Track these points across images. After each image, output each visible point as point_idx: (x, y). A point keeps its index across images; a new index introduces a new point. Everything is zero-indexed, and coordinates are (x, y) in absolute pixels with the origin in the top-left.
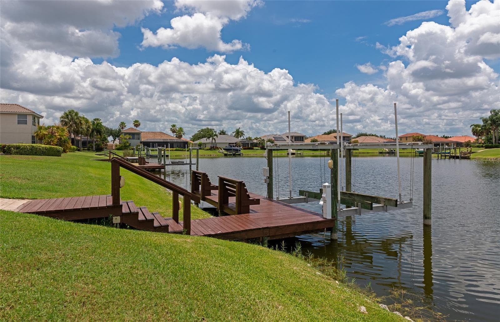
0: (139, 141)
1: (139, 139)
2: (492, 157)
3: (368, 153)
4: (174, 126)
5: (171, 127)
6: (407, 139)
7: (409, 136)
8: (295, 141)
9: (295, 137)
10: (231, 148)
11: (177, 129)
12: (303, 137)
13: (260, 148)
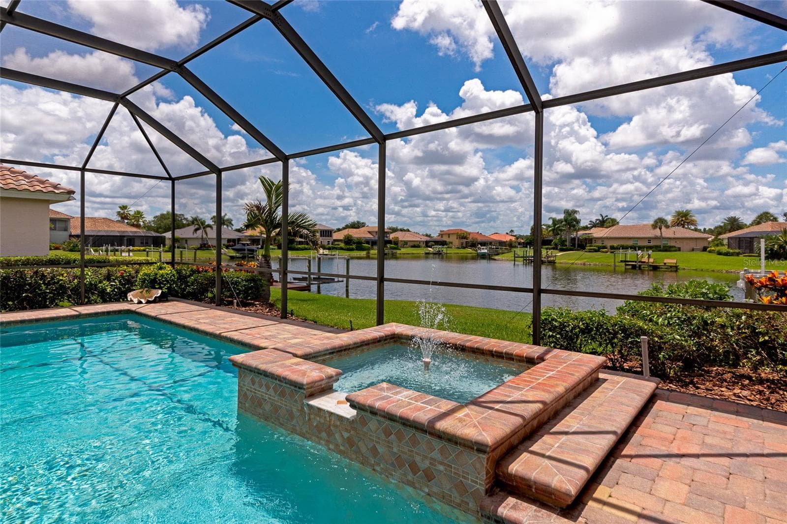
0: (66, 234)
1: (66, 229)
2: (579, 262)
3: (413, 254)
4: (124, 207)
5: (119, 210)
6: (449, 237)
7: (452, 232)
8: (321, 236)
9: (321, 232)
10: (244, 247)
11: (132, 213)
12: (331, 232)
13: (276, 247)
